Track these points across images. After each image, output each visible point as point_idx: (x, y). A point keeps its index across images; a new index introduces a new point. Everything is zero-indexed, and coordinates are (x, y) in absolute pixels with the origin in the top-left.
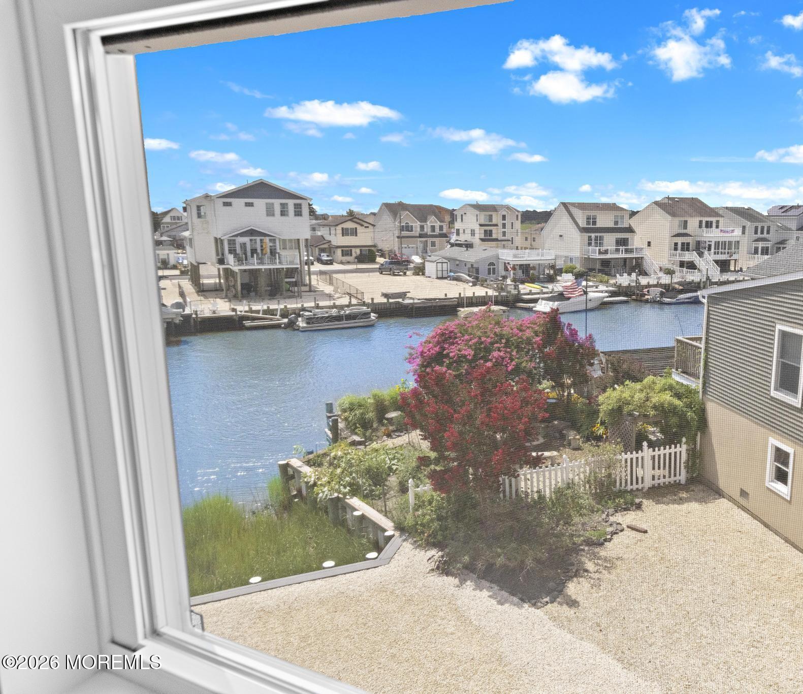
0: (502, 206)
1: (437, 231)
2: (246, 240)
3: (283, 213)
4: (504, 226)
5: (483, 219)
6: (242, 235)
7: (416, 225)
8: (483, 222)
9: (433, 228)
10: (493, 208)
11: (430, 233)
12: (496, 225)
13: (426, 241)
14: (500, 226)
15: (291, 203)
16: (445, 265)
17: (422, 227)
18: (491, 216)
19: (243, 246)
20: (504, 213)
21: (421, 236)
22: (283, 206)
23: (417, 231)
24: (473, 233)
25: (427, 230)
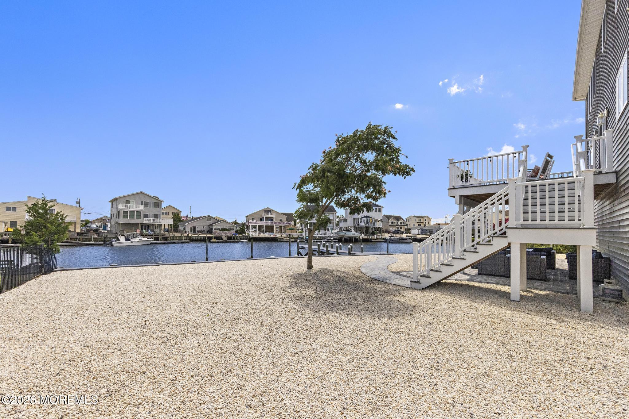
0: (425, 216)
1: (402, 224)
2: (365, 219)
3: (376, 211)
4: (426, 223)
5: (418, 220)
6: (364, 217)
7: (395, 221)
8: (418, 221)
9: (401, 223)
10: (422, 217)
11: (400, 224)
12: (423, 222)
13: (399, 227)
14: (424, 222)
15: (378, 208)
16: (419, 230)
17: (397, 223)
18: (421, 220)
19: (364, 220)
20: (426, 218)
21: (397, 225)
22: (376, 209)
23: (395, 224)
24: (414, 225)
25: (399, 224)
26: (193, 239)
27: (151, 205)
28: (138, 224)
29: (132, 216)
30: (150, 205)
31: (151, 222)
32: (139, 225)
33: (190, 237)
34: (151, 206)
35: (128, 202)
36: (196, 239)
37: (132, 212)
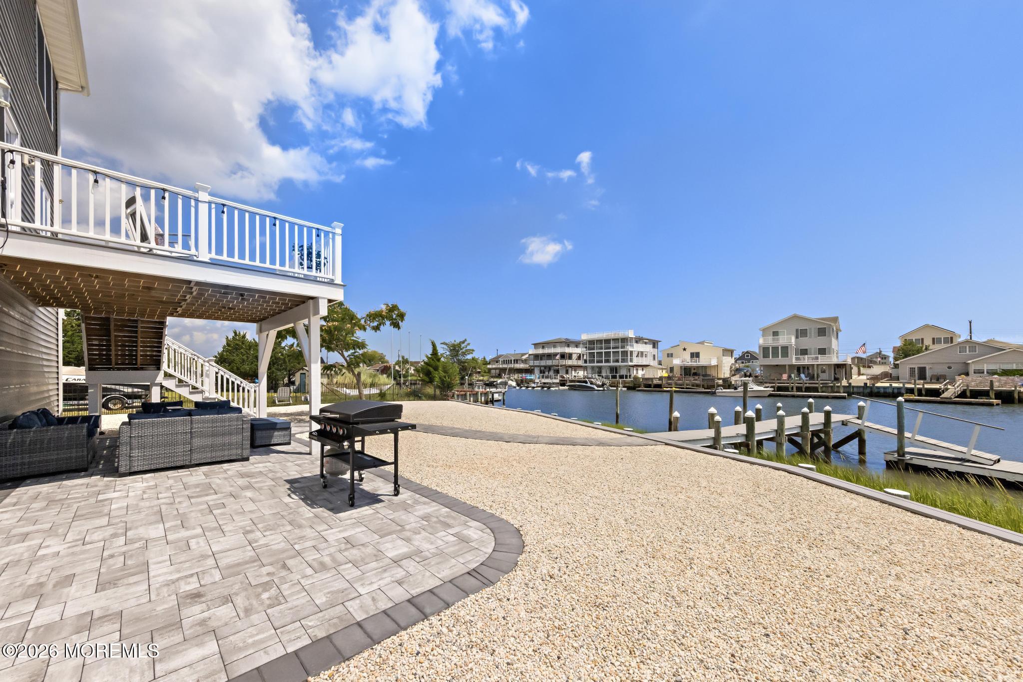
26: (879, 392)
27: (813, 332)
28: (785, 366)
29: (775, 354)
30: (810, 333)
31: (806, 361)
32: (787, 367)
33: (871, 388)
34: (813, 334)
35: (775, 334)
36: (884, 392)
37: (775, 349)
